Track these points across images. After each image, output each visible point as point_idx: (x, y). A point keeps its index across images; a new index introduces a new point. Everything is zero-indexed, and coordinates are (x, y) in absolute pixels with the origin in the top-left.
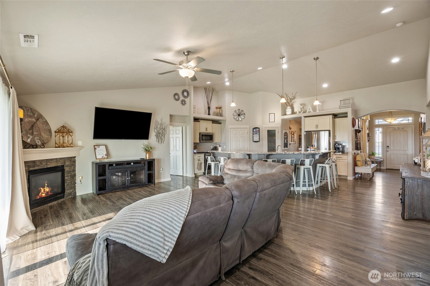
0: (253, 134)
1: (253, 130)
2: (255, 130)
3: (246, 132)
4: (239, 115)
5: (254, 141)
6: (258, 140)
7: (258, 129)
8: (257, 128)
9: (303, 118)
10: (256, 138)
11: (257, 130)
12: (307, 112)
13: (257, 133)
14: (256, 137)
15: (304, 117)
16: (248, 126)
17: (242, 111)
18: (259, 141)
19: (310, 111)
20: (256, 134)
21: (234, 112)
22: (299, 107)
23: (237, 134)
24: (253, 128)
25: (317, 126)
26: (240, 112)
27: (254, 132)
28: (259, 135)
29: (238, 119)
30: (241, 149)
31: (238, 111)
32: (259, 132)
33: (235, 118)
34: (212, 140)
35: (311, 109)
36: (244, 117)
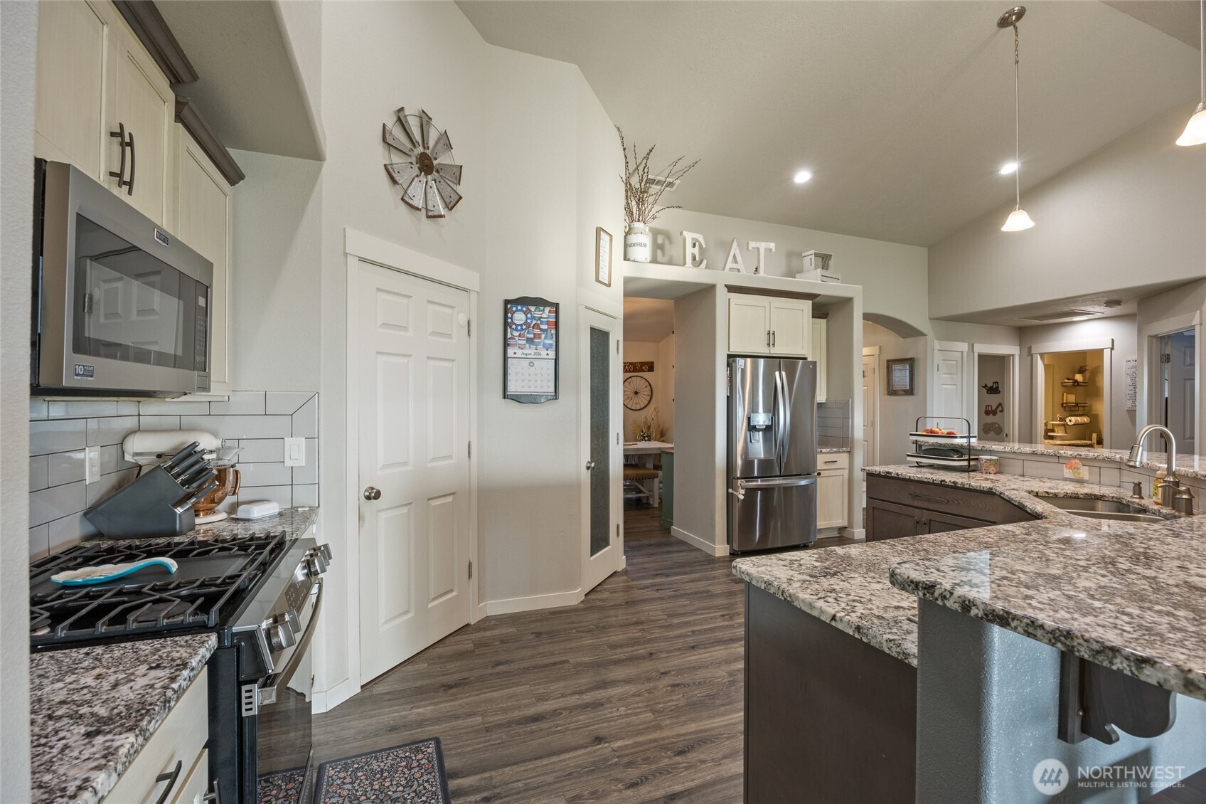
0: (506, 345)
1: (506, 311)
2: (519, 318)
3: (462, 319)
4: (425, 165)
5: (511, 389)
6: (552, 390)
7: (546, 313)
8: (540, 302)
9: (720, 294)
11: (537, 314)
12: (729, 268)
13: (539, 336)
14: (531, 364)
15: (725, 286)
16: (471, 279)
17: (445, 141)
18: (555, 397)
20: (530, 341)
21: (391, 122)
22: (693, 239)
23: (405, 329)
24: (507, 302)
25: (771, 337)
26: (431, 143)
27: (516, 330)
28: (552, 354)
29: (417, 194)
30: (434, 459)
31: (419, 130)
32: (553, 332)
33: (403, 179)
34: (199, 359)
35: (739, 258)
36: (457, 197)
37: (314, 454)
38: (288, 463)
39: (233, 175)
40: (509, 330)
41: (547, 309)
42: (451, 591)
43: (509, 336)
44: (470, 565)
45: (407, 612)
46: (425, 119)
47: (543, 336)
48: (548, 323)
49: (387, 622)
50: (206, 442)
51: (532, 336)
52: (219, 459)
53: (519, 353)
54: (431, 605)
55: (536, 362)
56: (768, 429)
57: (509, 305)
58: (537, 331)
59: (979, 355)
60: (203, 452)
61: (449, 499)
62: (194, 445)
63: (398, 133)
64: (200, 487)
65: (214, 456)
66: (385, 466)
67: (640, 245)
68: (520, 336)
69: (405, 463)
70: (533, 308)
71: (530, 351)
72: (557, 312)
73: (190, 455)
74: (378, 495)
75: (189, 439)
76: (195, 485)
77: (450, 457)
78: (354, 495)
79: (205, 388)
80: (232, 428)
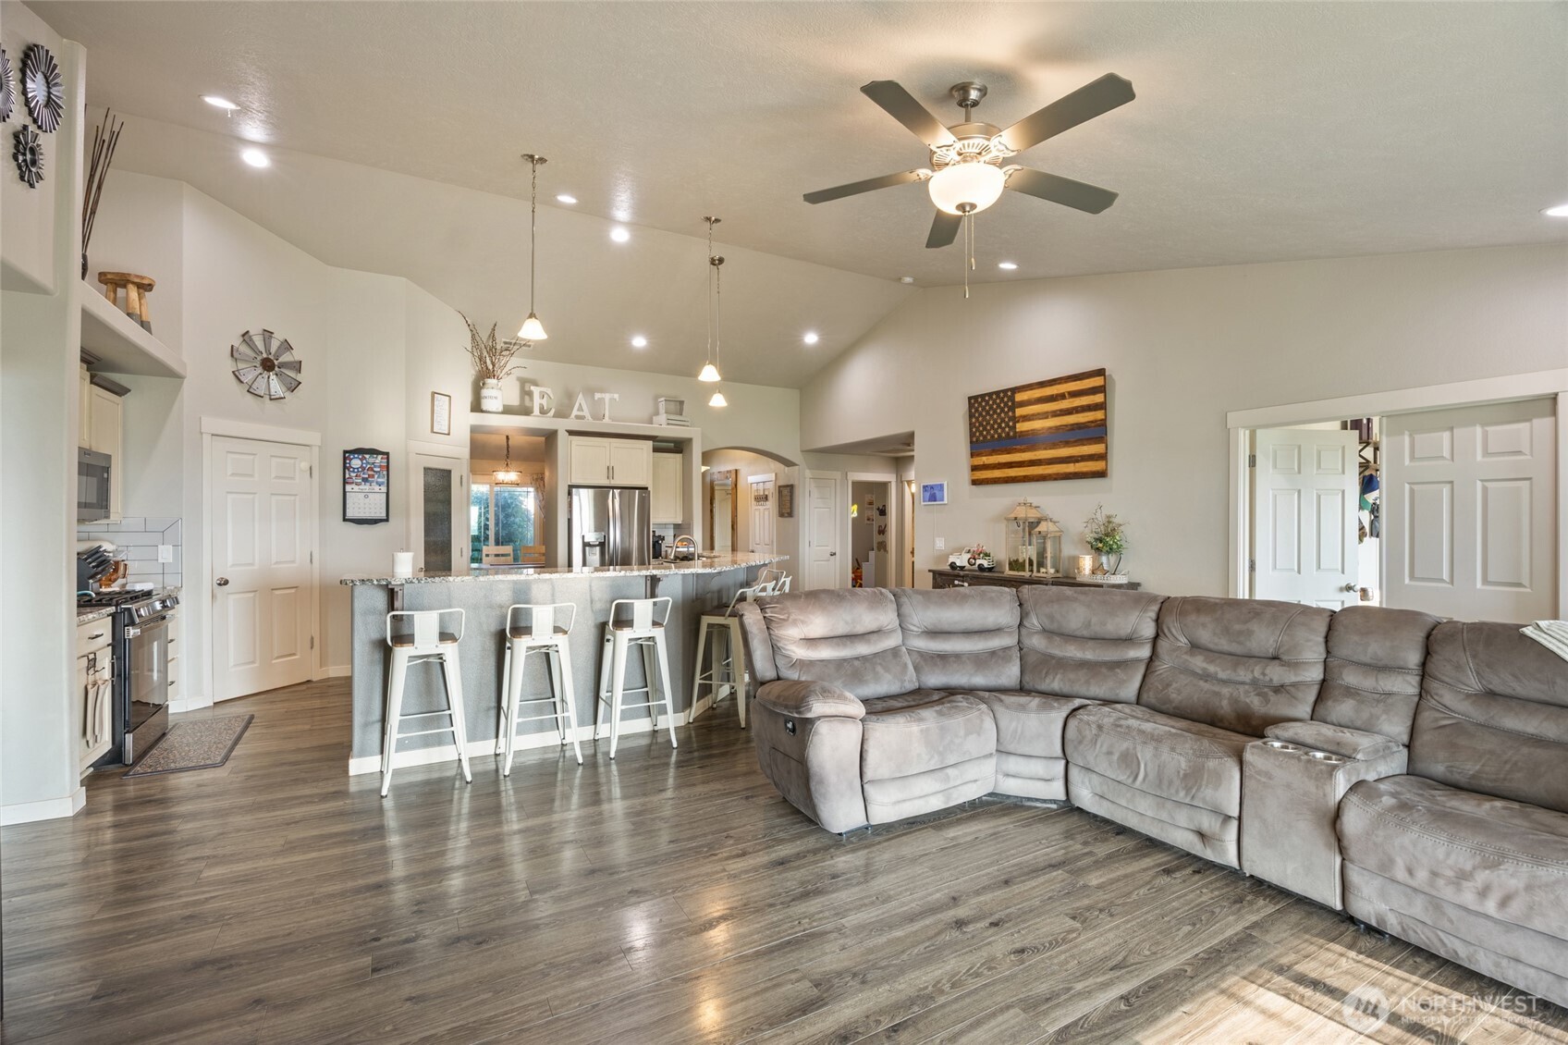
0: (345, 482)
1: (345, 459)
2: (356, 463)
3: (305, 465)
4: (268, 365)
5: (350, 514)
6: (383, 515)
7: (379, 459)
8: (373, 452)
9: (562, 438)
10: (366, 501)
11: (371, 460)
12: (573, 416)
13: (372, 476)
14: (366, 497)
15: (567, 431)
16: (313, 437)
17: (286, 346)
18: (387, 520)
19: (580, 413)
20: (365, 480)
21: (237, 342)
22: (541, 392)
23: (252, 476)
24: (345, 452)
25: (610, 471)
26: (273, 350)
27: (353, 472)
28: (384, 489)
29: (260, 386)
30: (277, 563)
31: (263, 343)
32: (385, 473)
33: (247, 378)
34: (104, 503)
35: (584, 407)
36: (297, 383)
37: (178, 556)
38: (160, 561)
39: (120, 391)
40: (347, 471)
41: (380, 457)
42: (294, 654)
43: (347, 476)
44: (312, 638)
45: (253, 662)
46: (268, 334)
47: (376, 476)
48: (380, 467)
49: (235, 666)
50: (106, 546)
51: (366, 476)
52: (114, 557)
53: (356, 488)
54: (274, 662)
55: (370, 495)
56: (602, 545)
57: (348, 454)
58: (370, 473)
59: (853, 483)
60: (105, 551)
61: (293, 591)
62: (100, 547)
63: (244, 349)
64: (103, 570)
65: (111, 555)
66: (233, 565)
67: (491, 397)
68: (356, 476)
69: (252, 564)
70: (367, 456)
71: (366, 487)
72: (388, 459)
73: (97, 552)
74: (226, 583)
75: (96, 544)
76: (100, 569)
77: (293, 562)
78: (207, 584)
79: (107, 517)
80: (121, 540)
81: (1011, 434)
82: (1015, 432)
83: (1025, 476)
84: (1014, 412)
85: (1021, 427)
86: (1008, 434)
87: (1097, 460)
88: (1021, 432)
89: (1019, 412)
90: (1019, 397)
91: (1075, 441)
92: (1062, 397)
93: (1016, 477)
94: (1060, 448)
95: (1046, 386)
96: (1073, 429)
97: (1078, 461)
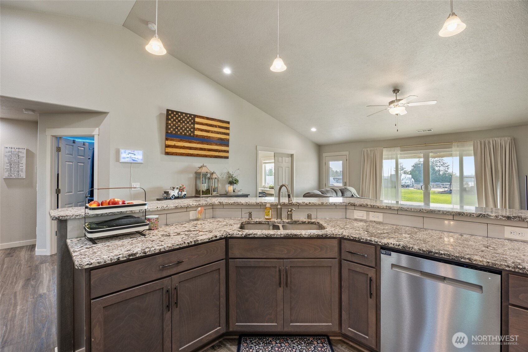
81: (192, 135)
82: (194, 134)
83: (197, 154)
84: (194, 125)
85: (197, 133)
86: (190, 134)
87: (226, 152)
88: (197, 135)
89: (197, 126)
90: (197, 120)
91: (219, 144)
92: (216, 126)
93: (193, 154)
94: (213, 145)
95: (210, 120)
96: (219, 140)
97: (220, 152)
